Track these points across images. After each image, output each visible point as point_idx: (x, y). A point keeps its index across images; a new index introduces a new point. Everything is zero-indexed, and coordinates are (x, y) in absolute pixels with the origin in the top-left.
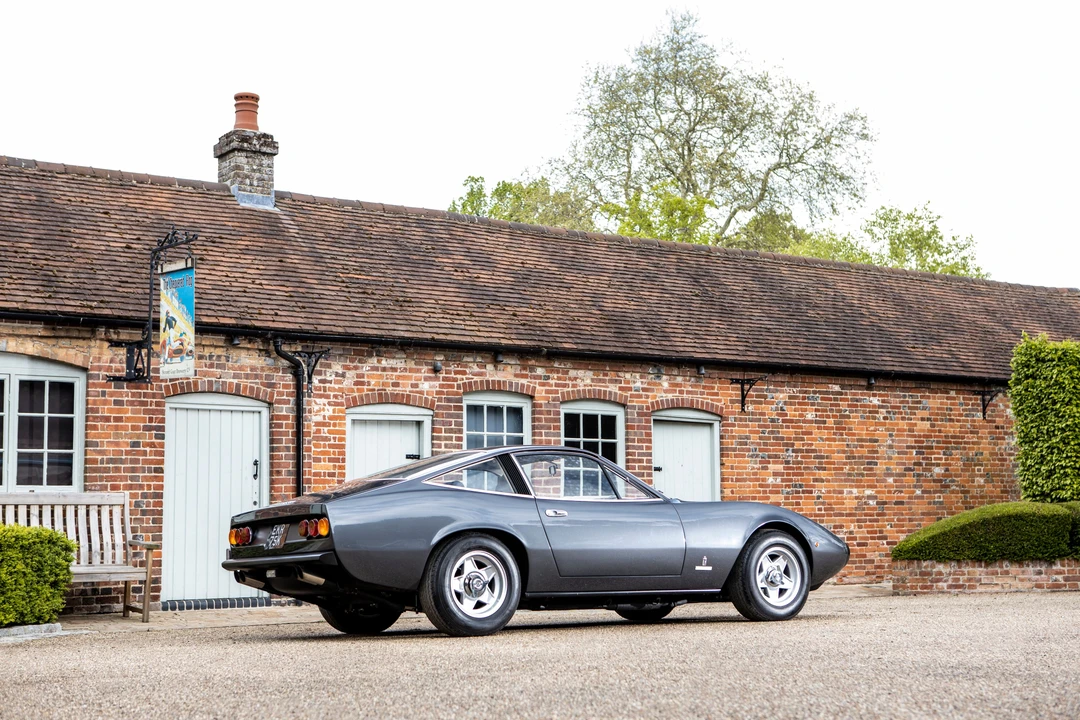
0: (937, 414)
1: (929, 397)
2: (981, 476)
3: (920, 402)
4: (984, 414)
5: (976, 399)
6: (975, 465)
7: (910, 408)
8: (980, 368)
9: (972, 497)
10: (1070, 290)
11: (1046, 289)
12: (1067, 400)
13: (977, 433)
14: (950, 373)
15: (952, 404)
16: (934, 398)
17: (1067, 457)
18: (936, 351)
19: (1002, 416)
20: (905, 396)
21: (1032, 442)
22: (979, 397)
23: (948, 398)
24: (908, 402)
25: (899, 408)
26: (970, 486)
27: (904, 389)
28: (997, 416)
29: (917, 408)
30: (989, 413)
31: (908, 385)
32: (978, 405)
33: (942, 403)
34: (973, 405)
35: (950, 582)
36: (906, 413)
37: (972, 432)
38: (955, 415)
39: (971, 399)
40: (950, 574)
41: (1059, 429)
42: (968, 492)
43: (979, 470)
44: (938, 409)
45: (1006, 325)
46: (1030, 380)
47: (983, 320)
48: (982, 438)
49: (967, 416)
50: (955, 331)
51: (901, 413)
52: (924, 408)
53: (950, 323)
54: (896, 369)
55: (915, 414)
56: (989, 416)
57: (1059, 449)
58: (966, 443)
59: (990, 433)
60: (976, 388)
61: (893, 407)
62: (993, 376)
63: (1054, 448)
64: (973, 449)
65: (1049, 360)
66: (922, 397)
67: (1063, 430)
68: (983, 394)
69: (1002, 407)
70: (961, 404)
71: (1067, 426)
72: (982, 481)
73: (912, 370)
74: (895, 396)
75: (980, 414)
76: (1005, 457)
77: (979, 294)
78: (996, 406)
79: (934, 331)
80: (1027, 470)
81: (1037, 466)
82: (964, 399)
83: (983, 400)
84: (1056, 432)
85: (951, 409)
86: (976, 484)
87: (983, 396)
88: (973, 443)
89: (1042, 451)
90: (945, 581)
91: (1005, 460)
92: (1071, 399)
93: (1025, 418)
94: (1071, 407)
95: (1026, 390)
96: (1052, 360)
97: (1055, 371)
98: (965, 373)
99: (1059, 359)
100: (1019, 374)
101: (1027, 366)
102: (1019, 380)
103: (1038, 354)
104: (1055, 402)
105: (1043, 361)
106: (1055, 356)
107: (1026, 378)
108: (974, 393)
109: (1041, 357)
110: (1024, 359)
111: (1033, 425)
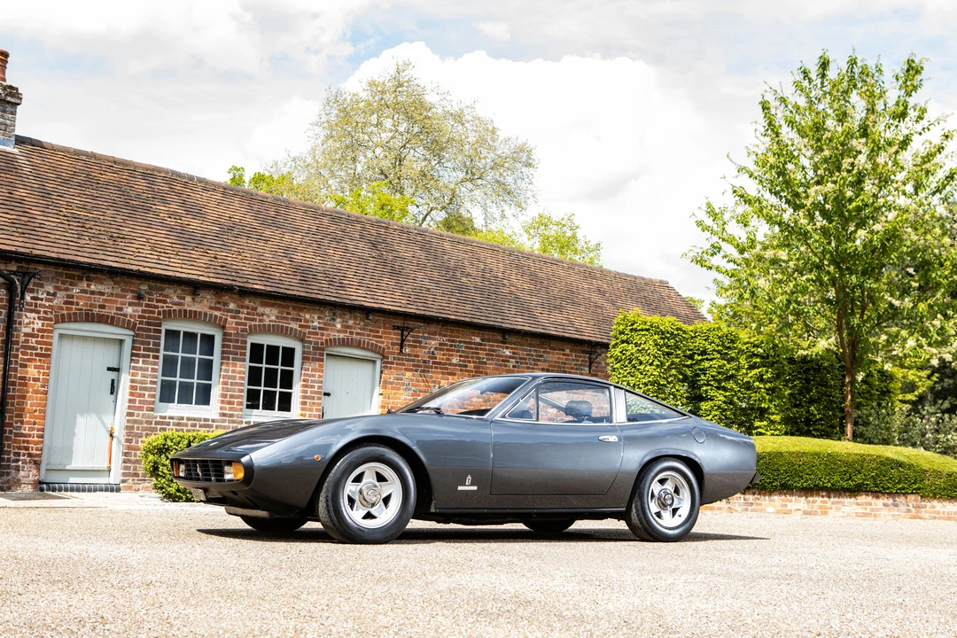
0: (555, 366)
1: (549, 353)
3: (542, 356)
4: (590, 369)
5: (585, 357)
7: (534, 360)
8: (590, 333)
10: (661, 282)
11: (644, 279)
12: (650, 361)
14: (566, 335)
15: (566, 359)
16: (553, 353)
18: (558, 317)
19: (603, 372)
20: (530, 351)
22: (587, 355)
23: (563, 355)
24: (532, 355)
25: (525, 359)
27: (530, 345)
28: (599, 371)
29: (539, 361)
30: (594, 368)
31: (534, 342)
32: (586, 362)
33: (558, 358)
34: (582, 361)
36: (530, 364)
38: (568, 368)
39: (581, 357)
44: (556, 362)
45: (612, 302)
46: (625, 345)
47: (595, 298)
49: (577, 369)
50: (573, 303)
51: (527, 364)
52: (545, 361)
53: (571, 297)
54: (525, 328)
55: (537, 365)
56: (593, 371)
60: (586, 349)
61: (520, 358)
62: (599, 340)
65: (640, 330)
66: (544, 352)
67: (646, 384)
68: (590, 353)
69: (604, 365)
70: (573, 360)
73: (537, 330)
74: (523, 350)
75: (587, 369)
77: (595, 277)
78: (599, 363)
79: (558, 302)
82: (576, 356)
83: (590, 358)
85: (565, 364)
87: (590, 355)
92: (654, 361)
93: (620, 373)
94: (654, 367)
95: (621, 352)
96: (642, 330)
97: (643, 338)
98: (577, 336)
99: (647, 330)
100: (617, 339)
101: (623, 333)
102: (616, 344)
103: (632, 325)
104: (641, 363)
105: (636, 330)
106: (644, 327)
107: (623, 342)
108: (584, 352)
109: (634, 327)
110: (622, 327)
111: (625, 379)
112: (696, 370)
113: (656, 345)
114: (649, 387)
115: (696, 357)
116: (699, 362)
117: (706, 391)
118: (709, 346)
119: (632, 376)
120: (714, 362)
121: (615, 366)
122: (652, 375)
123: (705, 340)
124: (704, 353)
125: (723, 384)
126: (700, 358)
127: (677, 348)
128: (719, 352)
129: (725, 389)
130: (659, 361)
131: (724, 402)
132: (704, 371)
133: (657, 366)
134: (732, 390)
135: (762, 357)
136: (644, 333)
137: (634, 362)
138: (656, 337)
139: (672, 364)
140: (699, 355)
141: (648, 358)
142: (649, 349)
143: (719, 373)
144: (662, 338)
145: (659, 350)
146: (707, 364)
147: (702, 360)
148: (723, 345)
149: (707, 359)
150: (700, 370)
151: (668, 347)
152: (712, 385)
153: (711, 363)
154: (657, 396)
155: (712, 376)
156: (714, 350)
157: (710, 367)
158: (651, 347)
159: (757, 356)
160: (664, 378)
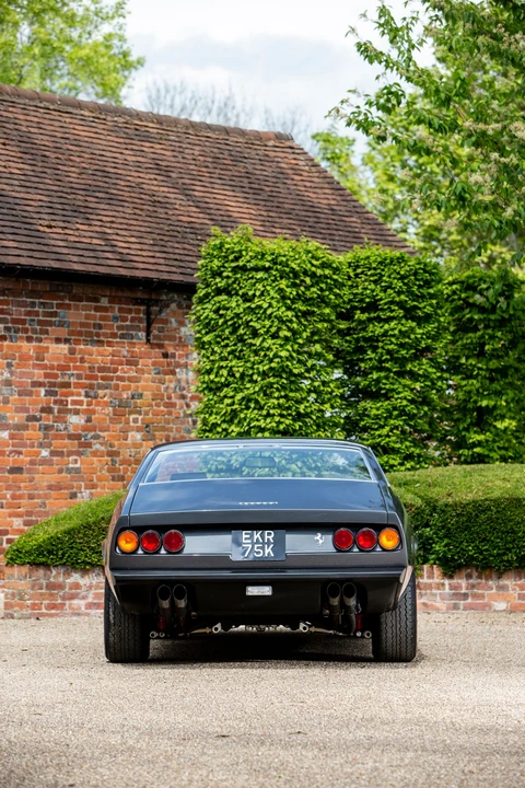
0: (80, 334)
1: (68, 307)
2: (138, 430)
3: (55, 314)
4: (148, 335)
5: (138, 312)
6: (130, 413)
7: (40, 323)
8: (146, 263)
9: (122, 463)
10: (279, 137)
11: (243, 133)
12: (273, 330)
13: (136, 364)
14: (102, 270)
15: (102, 318)
16: (77, 308)
17: (268, 415)
18: (83, 232)
19: (172, 338)
20: (33, 305)
21: (219, 389)
22: (142, 308)
23: (97, 309)
24: (37, 314)
25: (23, 322)
26: (120, 446)
27: (33, 294)
28: (166, 338)
29: (50, 324)
30: (155, 332)
31: (39, 288)
32: (140, 320)
33: (87, 317)
34: (133, 320)
35: (90, 600)
36: (34, 331)
37: (129, 363)
38: (105, 335)
39: (130, 311)
40: (90, 587)
41: (259, 374)
42: (117, 454)
43: (135, 421)
44: (82, 325)
45: (186, 191)
46: (224, 297)
48: (143, 371)
49: (123, 336)
50: (111, 199)
51: (26, 331)
52: (61, 324)
53: (103, 186)
54: (23, 261)
55: (47, 332)
56: (156, 337)
57: (257, 402)
58: (119, 378)
59: (154, 364)
60: (139, 295)
61: (15, 321)
62: (165, 276)
63: (249, 400)
64: (129, 388)
65: (253, 269)
66: (59, 306)
67: (264, 375)
68: (148, 303)
69: (174, 325)
70: (116, 319)
71: (271, 369)
72: (138, 436)
73: (45, 263)
74: (20, 304)
75: (142, 334)
76: (174, 400)
77: (147, 138)
78: (166, 322)
79: (79, 199)
80: (210, 431)
81: (224, 426)
82: (120, 310)
83: (148, 313)
84: (255, 377)
85: (100, 327)
86: (129, 441)
87: (148, 307)
88: (130, 379)
89: (233, 403)
90: (83, 598)
91: (174, 405)
92: (279, 329)
93: (213, 353)
94: (279, 342)
95: (216, 311)
96: (257, 269)
97: (259, 286)
98: (123, 272)
99: (266, 270)
100: (208, 286)
101: (220, 274)
102: (207, 295)
103: (236, 259)
104: (255, 334)
105: (244, 269)
106: (260, 263)
107: (219, 292)
108: (137, 302)
109: (241, 263)
110: (216, 263)
111: (223, 364)
112: (357, 340)
113: (284, 298)
114: (272, 380)
115: (358, 315)
116: (363, 325)
117: (378, 381)
118: (382, 295)
119: (239, 358)
120: (393, 324)
121: (206, 339)
122: (276, 356)
123: (375, 282)
124: (373, 306)
125: (409, 367)
126: (364, 317)
127: (323, 301)
128: (401, 305)
129: (414, 376)
130: (289, 329)
131: (412, 401)
132: (373, 342)
133: (286, 339)
134: (426, 376)
135: (482, 310)
136: (260, 275)
137: (241, 331)
138: (283, 284)
139: (313, 334)
140: (363, 311)
141: (267, 323)
142: (270, 305)
143: (402, 346)
144: (294, 285)
145: (289, 308)
146: (377, 329)
147: (370, 320)
148: (410, 293)
149: (379, 319)
150: (366, 339)
151: (306, 301)
152: (389, 370)
153: (386, 326)
154: (286, 397)
155: (389, 352)
156: (392, 302)
157: (385, 334)
158: (274, 304)
159: (473, 306)
160: (299, 361)
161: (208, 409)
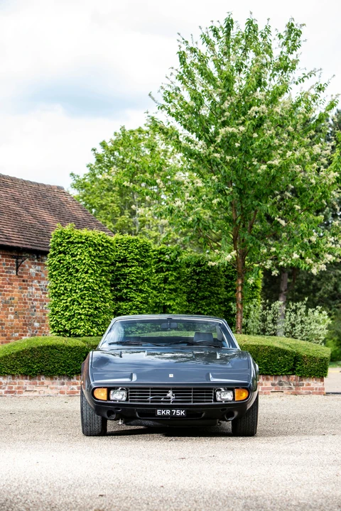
2: (12, 314)
4: (17, 272)
5: (13, 261)
6: (9, 306)
9: (6, 328)
10: (58, 188)
11: (45, 186)
12: (86, 270)
13: (12, 284)
17: (83, 308)
19: (27, 274)
21: (59, 296)
22: (15, 260)
26: (5, 320)
28: (24, 273)
30: (20, 271)
32: (14, 265)
34: (11, 265)
35: (6, 390)
37: (9, 284)
39: (10, 261)
40: (7, 384)
41: (79, 289)
42: (4, 324)
43: (11, 310)
46: (62, 255)
47: (13, 205)
48: (14, 288)
49: (7, 272)
56: (20, 273)
57: (78, 302)
58: (6, 291)
59: (19, 285)
60: (14, 254)
62: (25, 246)
63: (74, 301)
64: (9, 295)
65: (76, 243)
67: (81, 290)
68: (17, 258)
69: (27, 267)
70: (4, 264)
71: (85, 287)
72: (12, 316)
75: (15, 271)
76: (27, 301)
77: (8, 186)
78: (24, 266)
80: (55, 314)
81: (62, 312)
82: (6, 261)
83: (17, 262)
84: (77, 291)
86: (9, 319)
87: (17, 259)
88: (9, 291)
89: (66, 302)
90: (4, 389)
91: (26, 303)
92: (88, 269)
93: (57, 280)
94: (88, 275)
95: (59, 261)
96: (78, 243)
97: (80, 250)
98: (8, 244)
99: (82, 243)
100: (55, 250)
101: (61, 245)
102: (54, 254)
103: (68, 238)
104: (77, 271)
105: (72, 243)
106: (80, 240)
107: (60, 252)
108: (12, 257)
109: (71, 240)
110: (59, 240)
111: (62, 285)
112: (117, 275)
113: (90, 256)
114: (85, 292)
115: (117, 264)
116: (119, 269)
117: (127, 293)
118: (128, 255)
119: (69, 282)
120: (133, 268)
121: (54, 273)
122: (87, 281)
123: (125, 250)
124: (125, 260)
125: (140, 287)
126: (120, 265)
127: (106, 258)
128: (137, 260)
129: (141, 291)
130: (93, 270)
131: (141, 302)
132: (124, 276)
133: (91, 274)
134: (147, 292)
135: (167, 263)
136: (80, 245)
137: (71, 270)
138: (91, 249)
139: (102, 272)
140: (120, 262)
141: (83, 267)
142: (85, 259)
143: (137, 278)
144: (95, 250)
145: (93, 260)
146: (127, 271)
147: (122, 266)
148: (140, 254)
149: (127, 266)
150: (121, 275)
151: (99, 257)
152: (131, 288)
153: (130, 269)
154: (91, 300)
155: (132, 281)
156: (133, 259)
157: (130, 273)
158: (86, 258)
159: (163, 261)
160: (96, 284)
161: (55, 305)
